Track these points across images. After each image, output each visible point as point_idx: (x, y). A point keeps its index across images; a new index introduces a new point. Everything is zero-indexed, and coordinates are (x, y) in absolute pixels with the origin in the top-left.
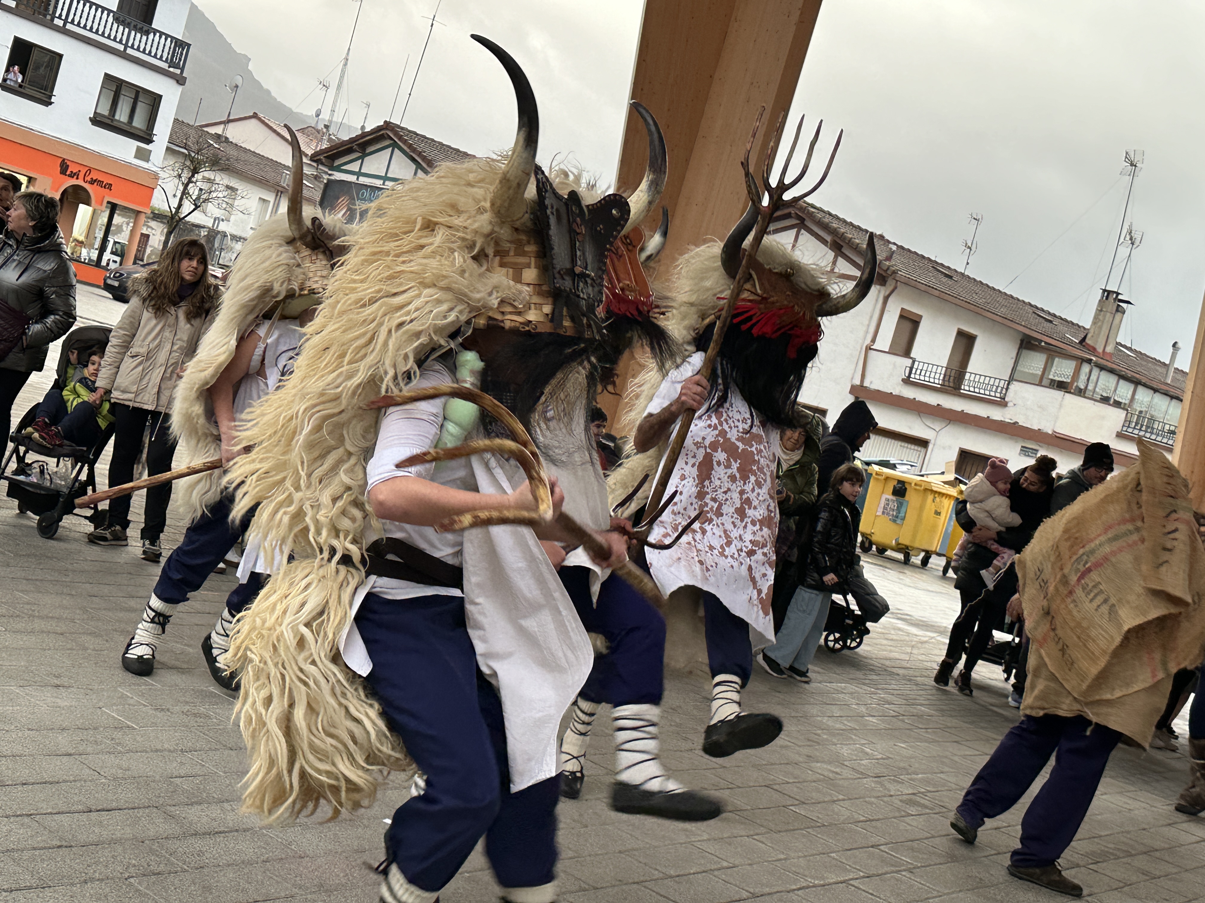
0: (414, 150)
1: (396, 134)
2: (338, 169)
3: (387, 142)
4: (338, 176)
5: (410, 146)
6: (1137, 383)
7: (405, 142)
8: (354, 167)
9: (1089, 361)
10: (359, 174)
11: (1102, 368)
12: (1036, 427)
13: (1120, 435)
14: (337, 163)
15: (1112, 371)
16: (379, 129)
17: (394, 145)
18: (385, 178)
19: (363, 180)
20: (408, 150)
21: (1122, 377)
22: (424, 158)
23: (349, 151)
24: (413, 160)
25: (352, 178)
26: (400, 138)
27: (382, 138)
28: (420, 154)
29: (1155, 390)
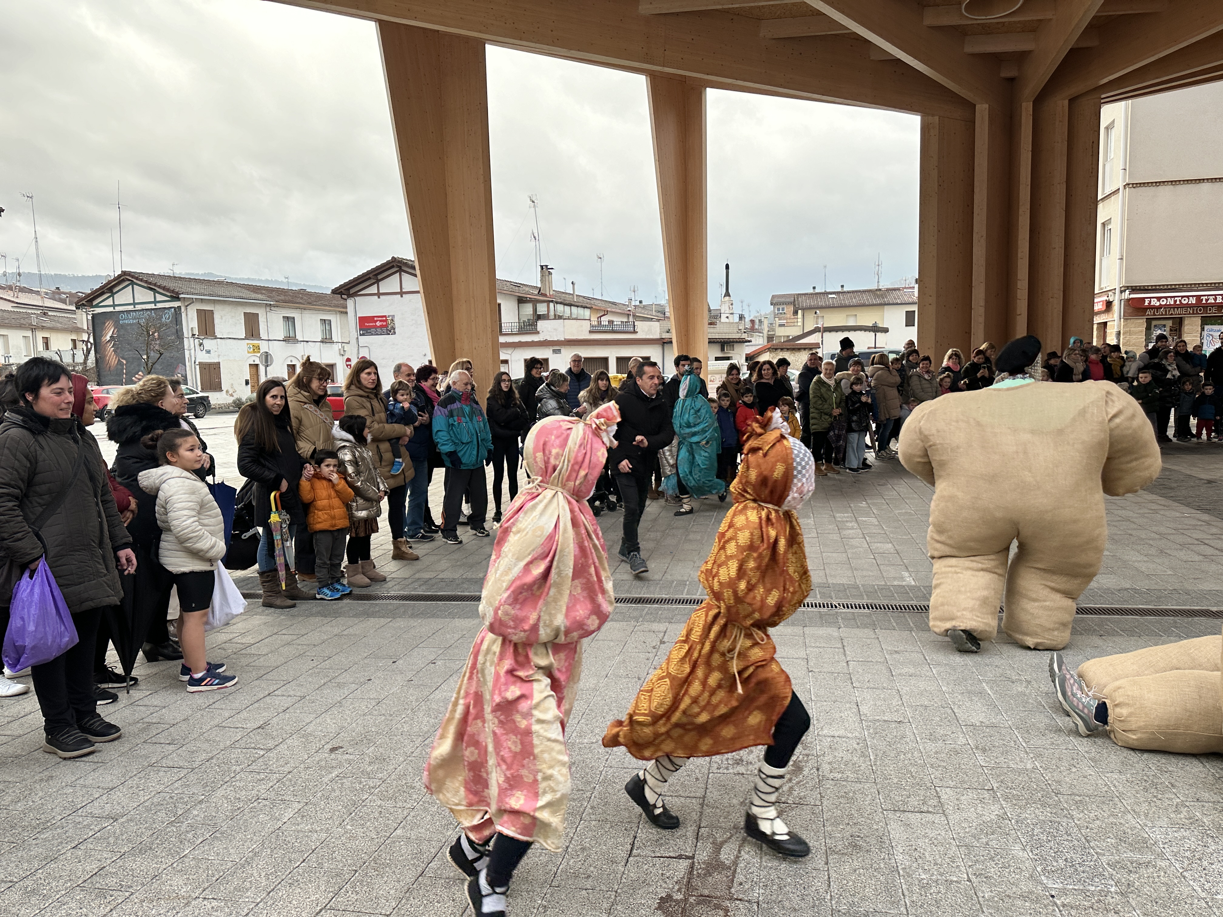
0: (150, 283)
1: (133, 277)
2: (97, 306)
3: (127, 283)
4: (98, 310)
5: (146, 282)
6: (570, 305)
7: (141, 280)
8: (109, 302)
9: (552, 301)
10: (114, 306)
11: (557, 303)
12: (556, 339)
13: (590, 332)
14: (95, 303)
15: (561, 303)
16: (119, 276)
17: (133, 283)
18: (134, 304)
19: (118, 309)
20: (146, 285)
21: (565, 304)
22: (159, 287)
23: (103, 294)
24: (151, 289)
25: (111, 309)
26: (137, 279)
27: (123, 281)
28: (155, 285)
29: (578, 306)
